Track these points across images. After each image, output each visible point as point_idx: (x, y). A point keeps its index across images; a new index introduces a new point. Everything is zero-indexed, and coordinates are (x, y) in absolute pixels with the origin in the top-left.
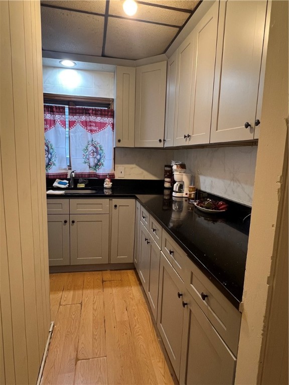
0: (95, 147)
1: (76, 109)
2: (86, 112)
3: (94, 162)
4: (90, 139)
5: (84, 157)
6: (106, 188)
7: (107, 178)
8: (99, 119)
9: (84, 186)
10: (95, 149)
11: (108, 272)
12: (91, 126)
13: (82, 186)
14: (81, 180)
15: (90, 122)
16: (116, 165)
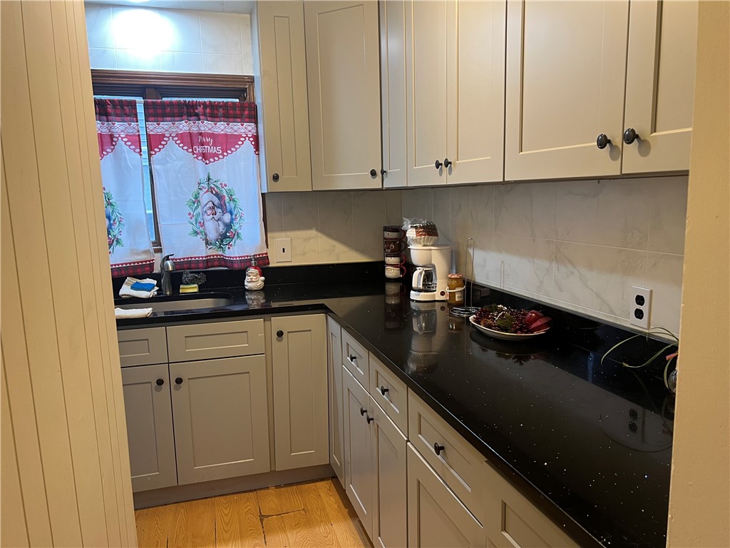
0: (217, 195)
1: (164, 104)
2: (189, 112)
3: (217, 230)
4: (203, 177)
5: (193, 221)
6: (251, 291)
7: (250, 266)
8: (221, 127)
9: (196, 290)
10: (216, 201)
11: (272, 491)
12: (202, 144)
13: (193, 289)
14: (187, 276)
15: (201, 134)
16: (268, 235)
